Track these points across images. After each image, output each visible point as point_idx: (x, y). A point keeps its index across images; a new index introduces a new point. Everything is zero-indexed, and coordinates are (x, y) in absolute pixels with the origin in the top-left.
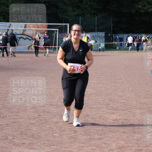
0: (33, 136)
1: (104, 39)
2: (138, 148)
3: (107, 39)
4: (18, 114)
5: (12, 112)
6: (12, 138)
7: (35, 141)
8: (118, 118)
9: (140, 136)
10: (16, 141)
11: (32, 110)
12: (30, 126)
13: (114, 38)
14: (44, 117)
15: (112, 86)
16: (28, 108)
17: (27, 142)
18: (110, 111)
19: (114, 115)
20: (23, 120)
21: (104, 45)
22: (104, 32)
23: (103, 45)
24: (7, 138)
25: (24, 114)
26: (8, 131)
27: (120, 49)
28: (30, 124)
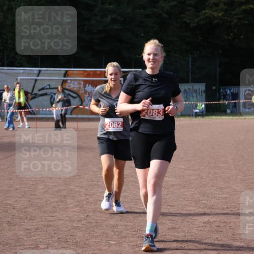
0: (76, 244)
1: (204, 95)
4: (55, 214)
5: (44, 212)
6: (45, 246)
8: (211, 220)
11: (76, 209)
12: (72, 231)
13: (222, 94)
14: (96, 218)
15: (209, 173)
16: (69, 206)
18: (200, 210)
20: (61, 222)
21: (203, 106)
22: (205, 84)
25: (64, 214)
26: (39, 237)
27: (232, 113)
28: (72, 229)
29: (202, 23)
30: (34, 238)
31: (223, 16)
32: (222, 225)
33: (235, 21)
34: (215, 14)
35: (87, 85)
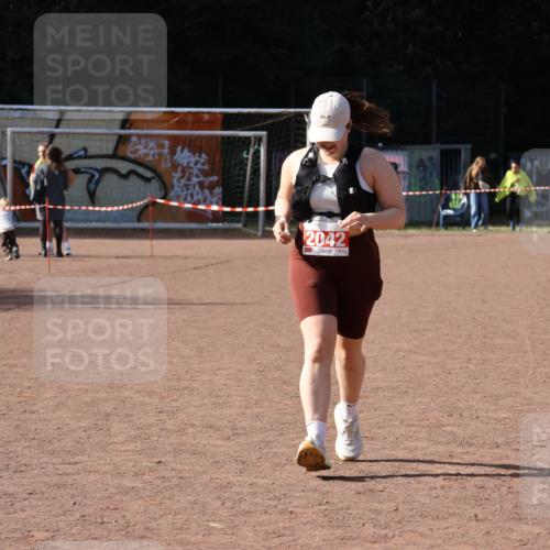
0: (126, 529)
5: (54, 452)
6: (48, 534)
11: (131, 447)
12: (118, 497)
14: (179, 467)
16: (115, 440)
20: (92, 477)
28: (120, 492)
35: (179, 149)
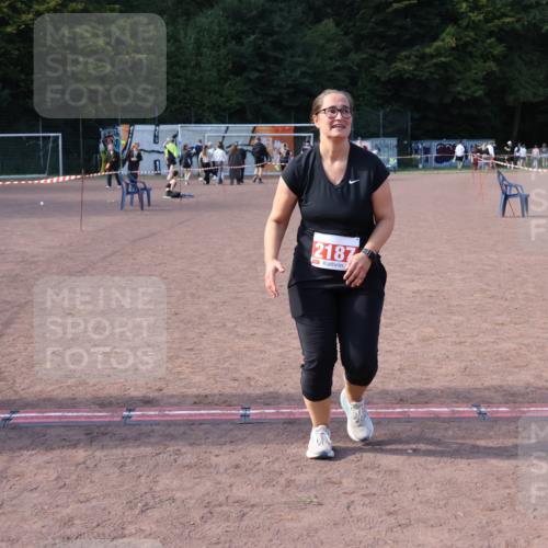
0: (270, 321)
1: (396, 150)
2: (458, 340)
3: (402, 150)
6: (233, 324)
7: (274, 331)
8: (421, 288)
9: (461, 318)
10: (241, 330)
17: (259, 331)
18: (407, 277)
19: (415, 283)
21: (396, 161)
22: (396, 138)
23: (393, 162)
24: (224, 325)
27: (424, 168)
29: (392, 76)
30: (221, 314)
31: (415, 70)
32: (434, 294)
33: (427, 75)
34: (406, 67)
